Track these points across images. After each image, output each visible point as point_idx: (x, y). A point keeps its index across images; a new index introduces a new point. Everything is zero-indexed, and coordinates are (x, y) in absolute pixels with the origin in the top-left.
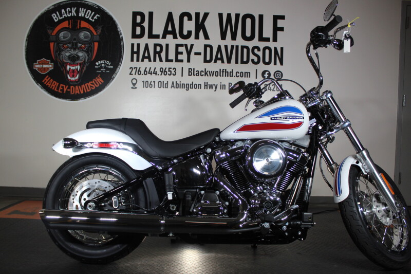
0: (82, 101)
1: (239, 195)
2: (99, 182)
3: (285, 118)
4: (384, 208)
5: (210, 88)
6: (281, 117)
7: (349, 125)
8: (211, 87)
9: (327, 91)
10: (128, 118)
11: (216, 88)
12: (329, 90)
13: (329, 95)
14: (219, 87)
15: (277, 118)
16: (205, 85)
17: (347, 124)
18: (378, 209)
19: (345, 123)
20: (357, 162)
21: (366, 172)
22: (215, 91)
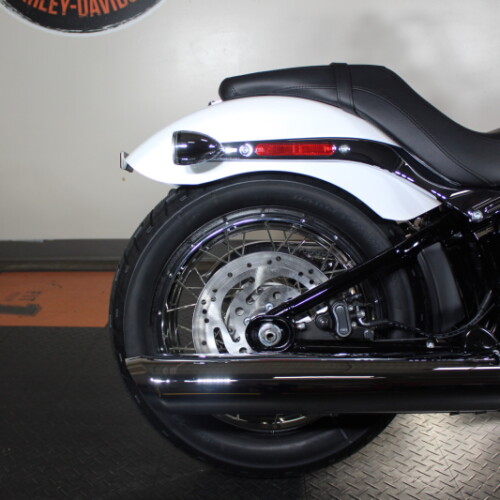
0: (108, 32)
2: (279, 259)
10: (349, 63)
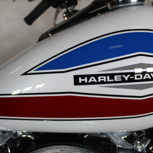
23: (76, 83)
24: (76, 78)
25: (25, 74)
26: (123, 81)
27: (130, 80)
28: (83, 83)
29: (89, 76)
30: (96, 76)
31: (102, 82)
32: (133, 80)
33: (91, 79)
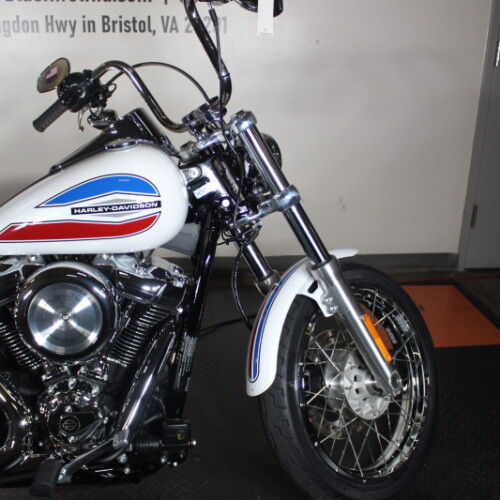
1: (9, 392)
3: (108, 209)
4: (369, 382)
5: (59, 30)
6: (96, 208)
7: (296, 201)
8: (62, 26)
9: (241, 112)
11: (73, 29)
12: (246, 109)
13: (245, 125)
14: (79, 27)
15: (86, 211)
16: (47, 24)
17: (288, 197)
18: (356, 385)
19: (283, 196)
20: (313, 289)
21: (329, 312)
22: (72, 36)
23: (73, 213)
24: (73, 210)
25: (37, 207)
26: (104, 211)
27: (109, 211)
28: (77, 213)
29: (81, 209)
30: (86, 208)
31: (90, 213)
32: (111, 211)
33: (84, 211)
